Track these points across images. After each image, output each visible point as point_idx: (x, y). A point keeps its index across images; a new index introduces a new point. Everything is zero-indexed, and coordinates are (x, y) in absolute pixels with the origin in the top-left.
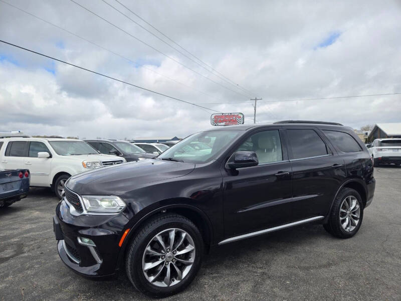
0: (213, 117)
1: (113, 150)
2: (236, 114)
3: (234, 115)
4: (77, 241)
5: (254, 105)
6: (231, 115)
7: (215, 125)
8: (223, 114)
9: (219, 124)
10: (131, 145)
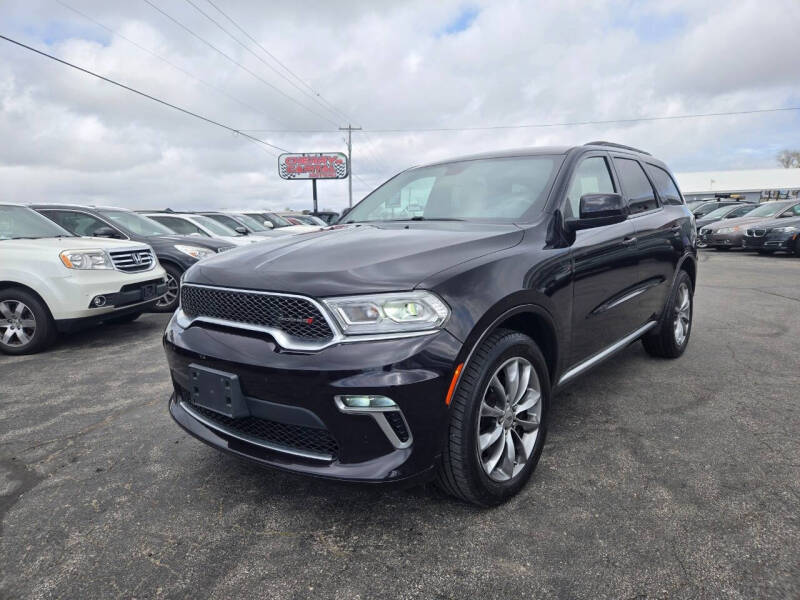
0: (283, 161)
1: (103, 229)
2: (332, 156)
3: (328, 158)
4: (337, 409)
5: (348, 141)
6: (321, 157)
7: (289, 178)
8: (304, 154)
9: (297, 176)
10: (136, 217)
